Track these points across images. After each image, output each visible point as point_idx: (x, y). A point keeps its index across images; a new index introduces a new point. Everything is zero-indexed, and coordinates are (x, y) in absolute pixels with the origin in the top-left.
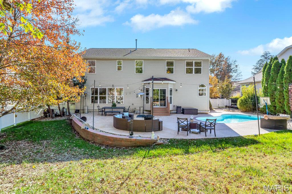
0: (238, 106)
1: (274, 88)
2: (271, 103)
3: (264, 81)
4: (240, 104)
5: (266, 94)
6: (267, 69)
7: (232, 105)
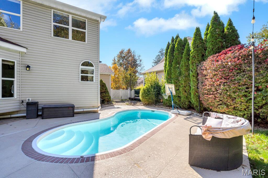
0: (140, 98)
1: (179, 73)
2: (176, 92)
3: (167, 65)
4: (142, 94)
5: (169, 80)
6: (170, 49)
7: (135, 96)
